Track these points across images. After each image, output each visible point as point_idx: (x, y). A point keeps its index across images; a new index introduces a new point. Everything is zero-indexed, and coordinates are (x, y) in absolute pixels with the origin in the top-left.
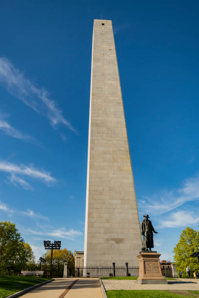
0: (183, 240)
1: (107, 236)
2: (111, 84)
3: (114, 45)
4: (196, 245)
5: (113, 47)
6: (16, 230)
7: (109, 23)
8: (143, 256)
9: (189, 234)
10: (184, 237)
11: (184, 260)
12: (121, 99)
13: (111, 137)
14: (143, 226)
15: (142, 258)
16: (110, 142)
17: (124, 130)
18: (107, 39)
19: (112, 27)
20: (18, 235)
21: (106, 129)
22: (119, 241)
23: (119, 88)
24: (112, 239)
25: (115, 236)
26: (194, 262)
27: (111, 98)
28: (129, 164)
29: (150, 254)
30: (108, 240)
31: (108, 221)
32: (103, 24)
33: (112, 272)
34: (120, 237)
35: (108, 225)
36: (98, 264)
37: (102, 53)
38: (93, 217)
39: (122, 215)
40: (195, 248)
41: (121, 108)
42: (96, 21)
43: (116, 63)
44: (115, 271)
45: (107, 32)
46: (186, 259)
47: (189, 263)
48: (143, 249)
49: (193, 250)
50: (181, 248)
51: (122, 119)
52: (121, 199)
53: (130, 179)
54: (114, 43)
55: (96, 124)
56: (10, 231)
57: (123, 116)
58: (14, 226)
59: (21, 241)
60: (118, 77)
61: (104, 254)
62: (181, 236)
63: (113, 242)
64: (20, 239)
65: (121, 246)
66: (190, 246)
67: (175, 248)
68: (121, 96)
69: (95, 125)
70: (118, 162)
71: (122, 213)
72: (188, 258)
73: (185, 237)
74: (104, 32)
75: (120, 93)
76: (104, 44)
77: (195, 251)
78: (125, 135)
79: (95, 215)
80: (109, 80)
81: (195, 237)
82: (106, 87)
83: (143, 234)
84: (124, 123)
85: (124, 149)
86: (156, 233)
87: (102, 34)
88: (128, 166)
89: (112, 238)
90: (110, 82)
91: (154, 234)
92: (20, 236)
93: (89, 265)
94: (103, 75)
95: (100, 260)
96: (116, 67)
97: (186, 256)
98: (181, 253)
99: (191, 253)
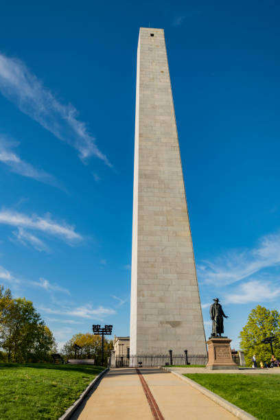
0: (252, 323)
1: (161, 319)
2: (163, 121)
3: (167, 65)
4: (270, 327)
5: (166, 68)
6: (33, 309)
7: (160, 33)
8: (214, 342)
9: (260, 315)
10: (253, 318)
11: (253, 348)
12: (177, 140)
13: (165, 192)
14: (213, 311)
15: (212, 344)
16: (164, 199)
17: (181, 184)
18: (158, 57)
19: (163, 39)
20: (37, 316)
21: (157, 182)
22: (175, 324)
23: (174, 126)
24: (167, 322)
25: (171, 319)
26: (266, 350)
27: (164, 140)
28: (188, 228)
29: (220, 339)
30: (162, 323)
31: (161, 300)
32: (152, 35)
33: (168, 360)
34: (177, 320)
35: (161, 305)
36: (150, 352)
37: (151, 76)
38: (143, 296)
39: (179, 292)
40: (268, 332)
41: (176, 154)
42: (142, 30)
43: (170, 90)
44: (172, 361)
45: (157, 46)
46: (255, 346)
47: (259, 351)
48: (213, 335)
49: (265, 334)
50: (250, 332)
51: (179, 169)
52: (178, 273)
53: (188, 248)
54: (166, 62)
55: (145, 175)
56: (26, 311)
57: (179, 165)
58: (31, 304)
59: (41, 324)
60: (173, 111)
61: (158, 340)
62: (250, 317)
63: (169, 326)
64: (40, 321)
65: (179, 330)
66: (261, 329)
67: (242, 332)
68: (176, 137)
69: (144, 177)
70: (173, 226)
71: (179, 290)
72: (258, 345)
73: (255, 319)
74: (153, 47)
75: (175, 134)
76: (154, 64)
77: (268, 336)
78: (182, 190)
79: (146, 293)
80: (161, 114)
81: (267, 318)
82: (158, 125)
83: (213, 318)
84: (181, 174)
85: (180, 208)
86: (226, 317)
87: (151, 50)
88: (186, 232)
89: (168, 320)
90: (162, 118)
91: (224, 318)
92: (39, 317)
93: (140, 353)
94: (153, 107)
95: (152, 348)
96: (170, 98)
97: (255, 342)
98: (250, 339)
99: (262, 338)
